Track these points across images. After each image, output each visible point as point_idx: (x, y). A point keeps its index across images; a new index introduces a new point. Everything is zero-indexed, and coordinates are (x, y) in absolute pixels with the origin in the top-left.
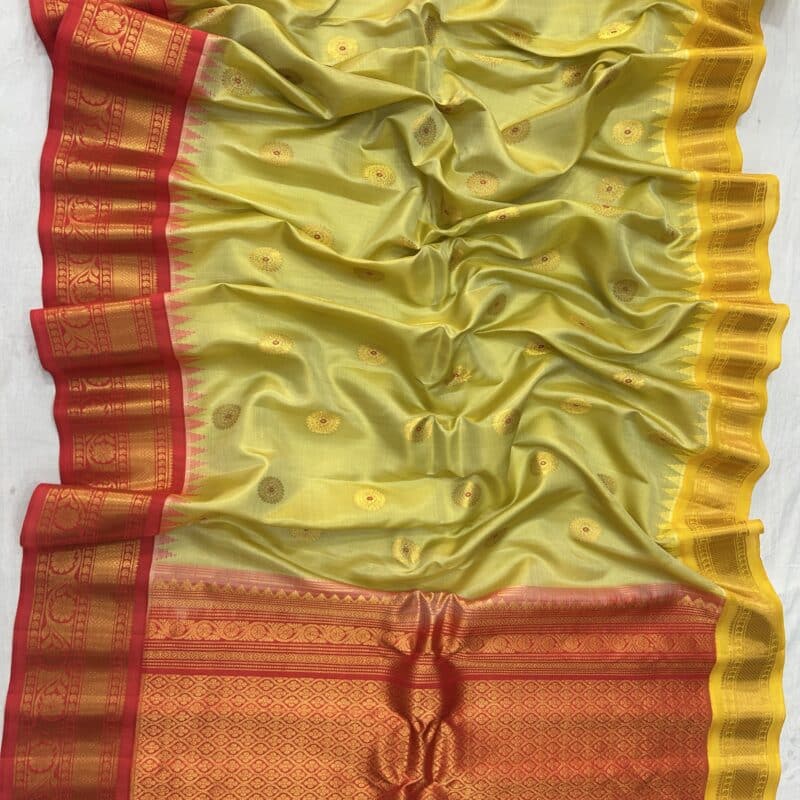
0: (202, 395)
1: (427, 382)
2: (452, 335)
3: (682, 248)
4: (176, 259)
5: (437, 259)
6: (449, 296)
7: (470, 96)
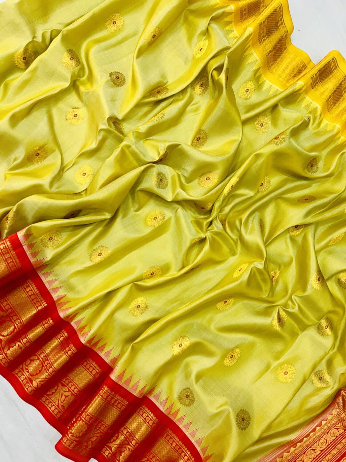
0: (167, 399)
1: (264, 295)
2: (261, 267)
3: (317, 122)
4: (97, 347)
5: (217, 234)
6: (236, 243)
7: (167, 144)
